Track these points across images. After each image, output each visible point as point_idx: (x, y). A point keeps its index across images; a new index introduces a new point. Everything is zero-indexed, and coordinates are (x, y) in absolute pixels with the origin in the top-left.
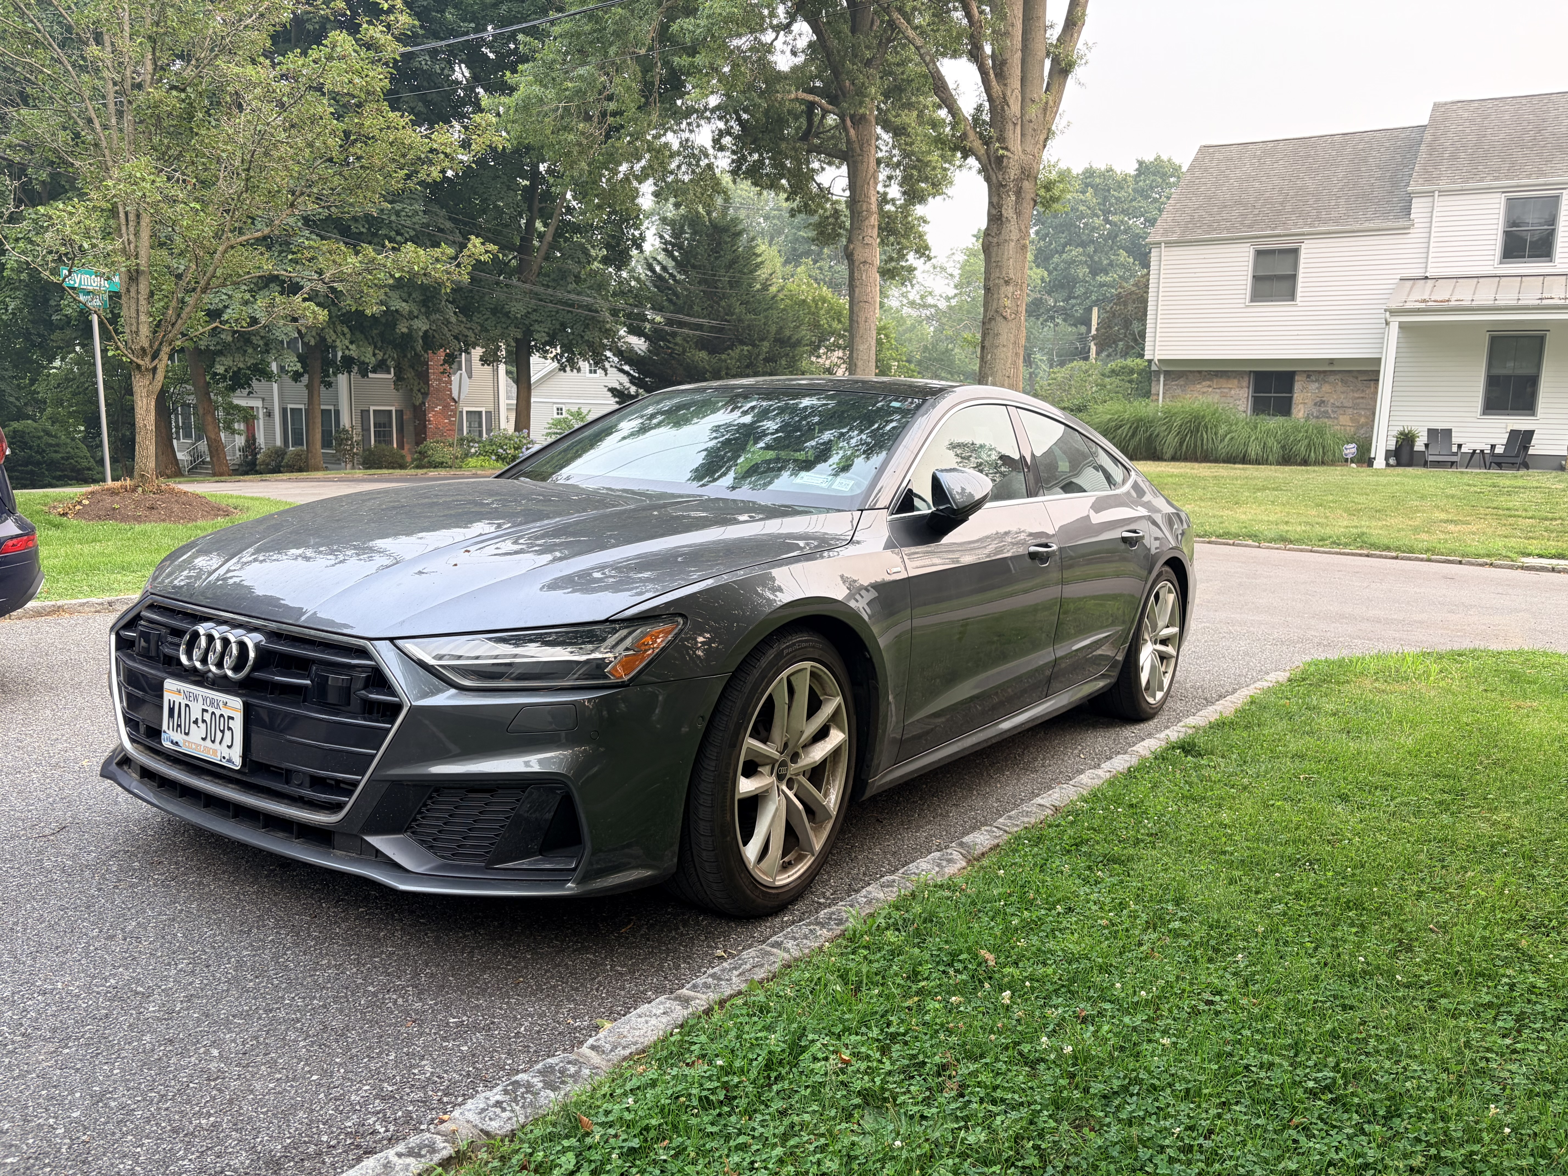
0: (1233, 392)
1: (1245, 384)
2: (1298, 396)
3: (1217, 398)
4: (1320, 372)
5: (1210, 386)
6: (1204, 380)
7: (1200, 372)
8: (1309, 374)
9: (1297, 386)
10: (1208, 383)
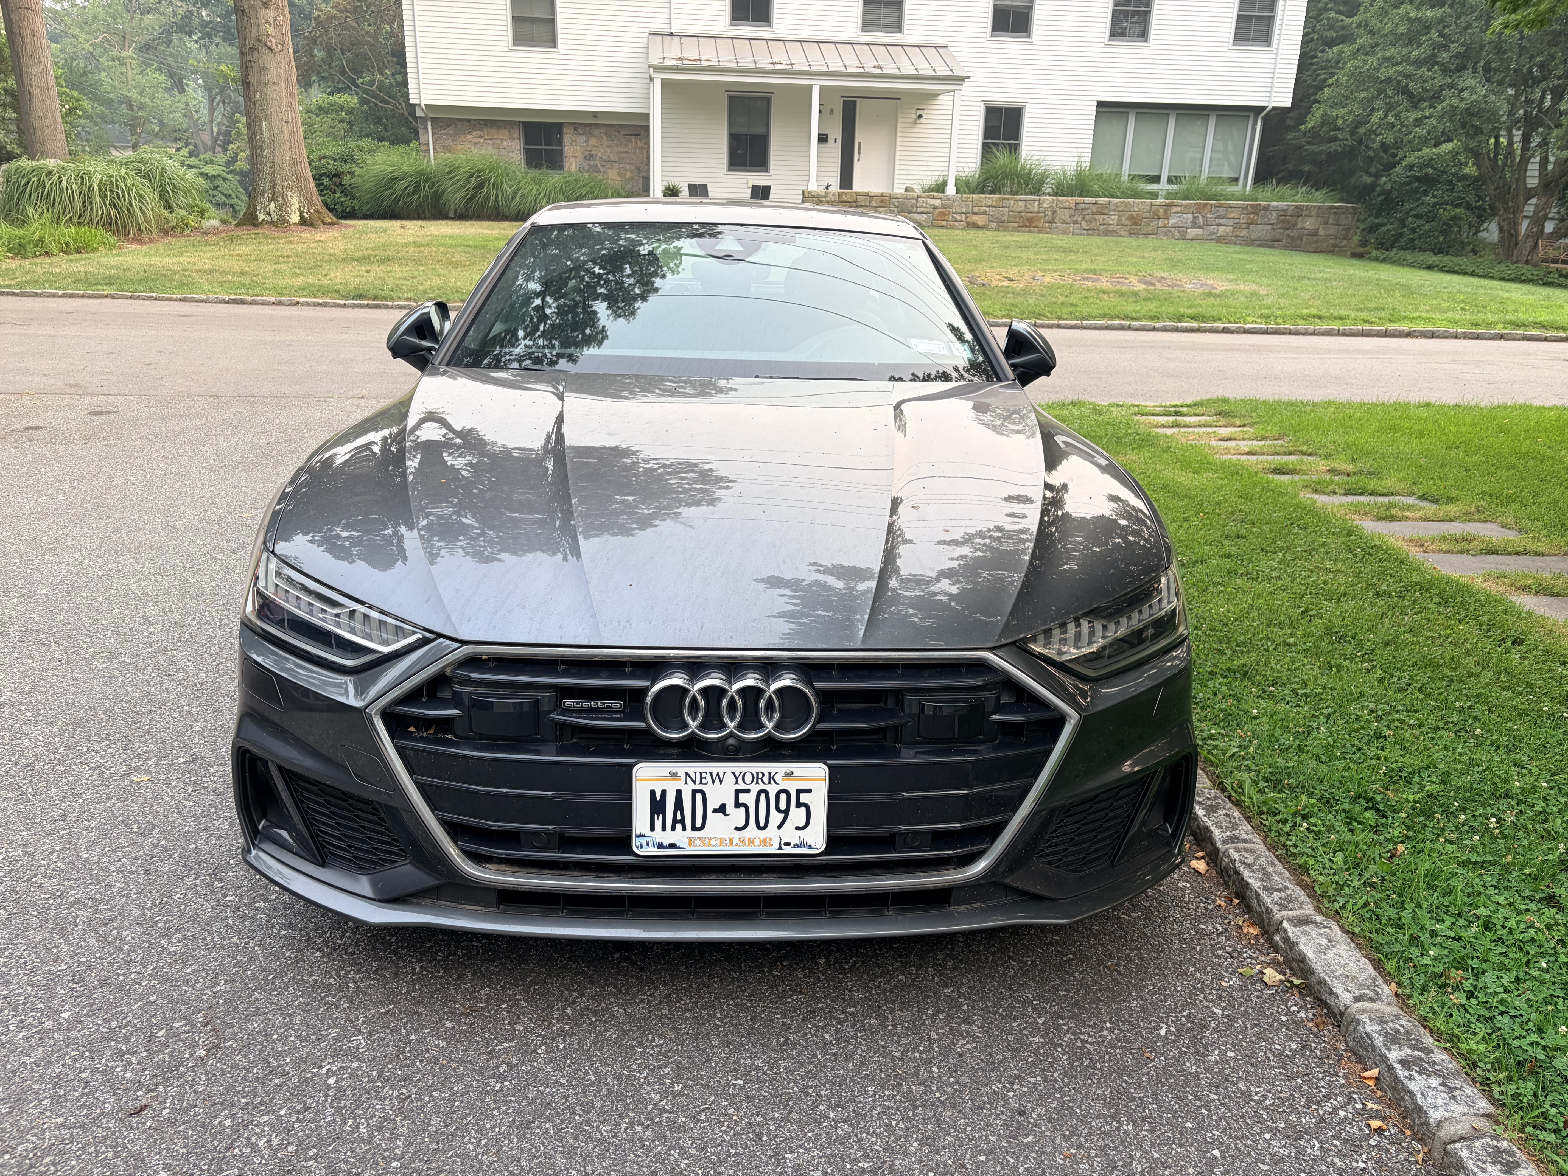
0: (505, 143)
1: (516, 135)
2: (568, 150)
3: (490, 150)
4: (586, 125)
5: (481, 137)
6: (474, 130)
7: (469, 120)
8: (576, 127)
9: (567, 139)
10: (479, 133)
